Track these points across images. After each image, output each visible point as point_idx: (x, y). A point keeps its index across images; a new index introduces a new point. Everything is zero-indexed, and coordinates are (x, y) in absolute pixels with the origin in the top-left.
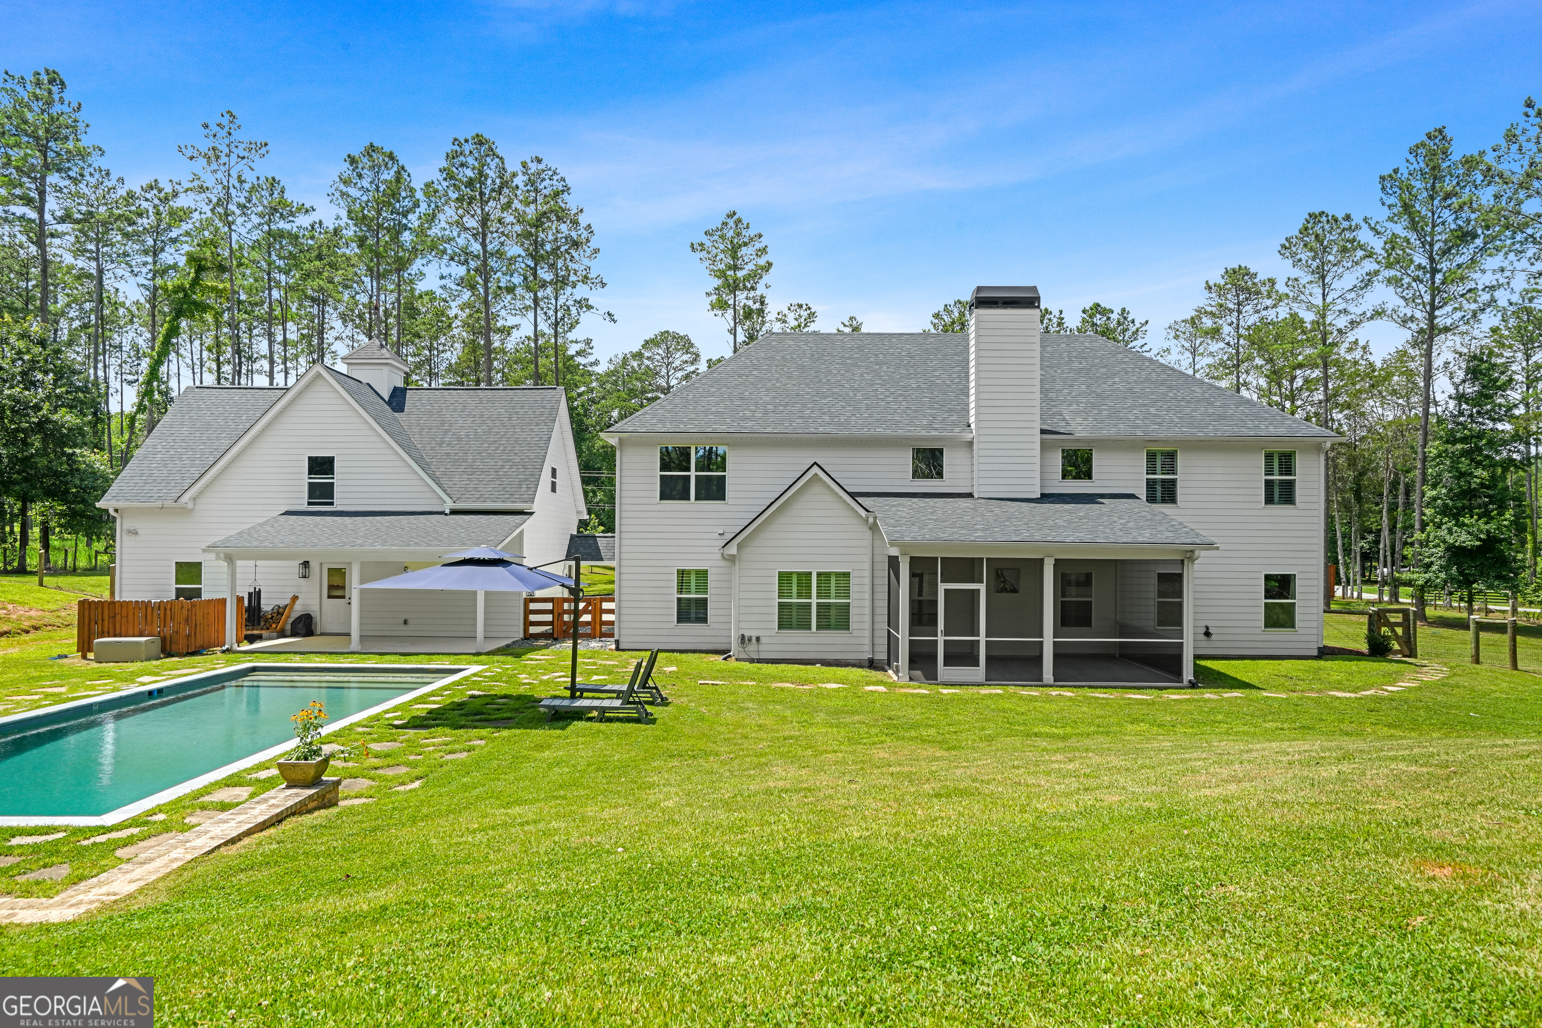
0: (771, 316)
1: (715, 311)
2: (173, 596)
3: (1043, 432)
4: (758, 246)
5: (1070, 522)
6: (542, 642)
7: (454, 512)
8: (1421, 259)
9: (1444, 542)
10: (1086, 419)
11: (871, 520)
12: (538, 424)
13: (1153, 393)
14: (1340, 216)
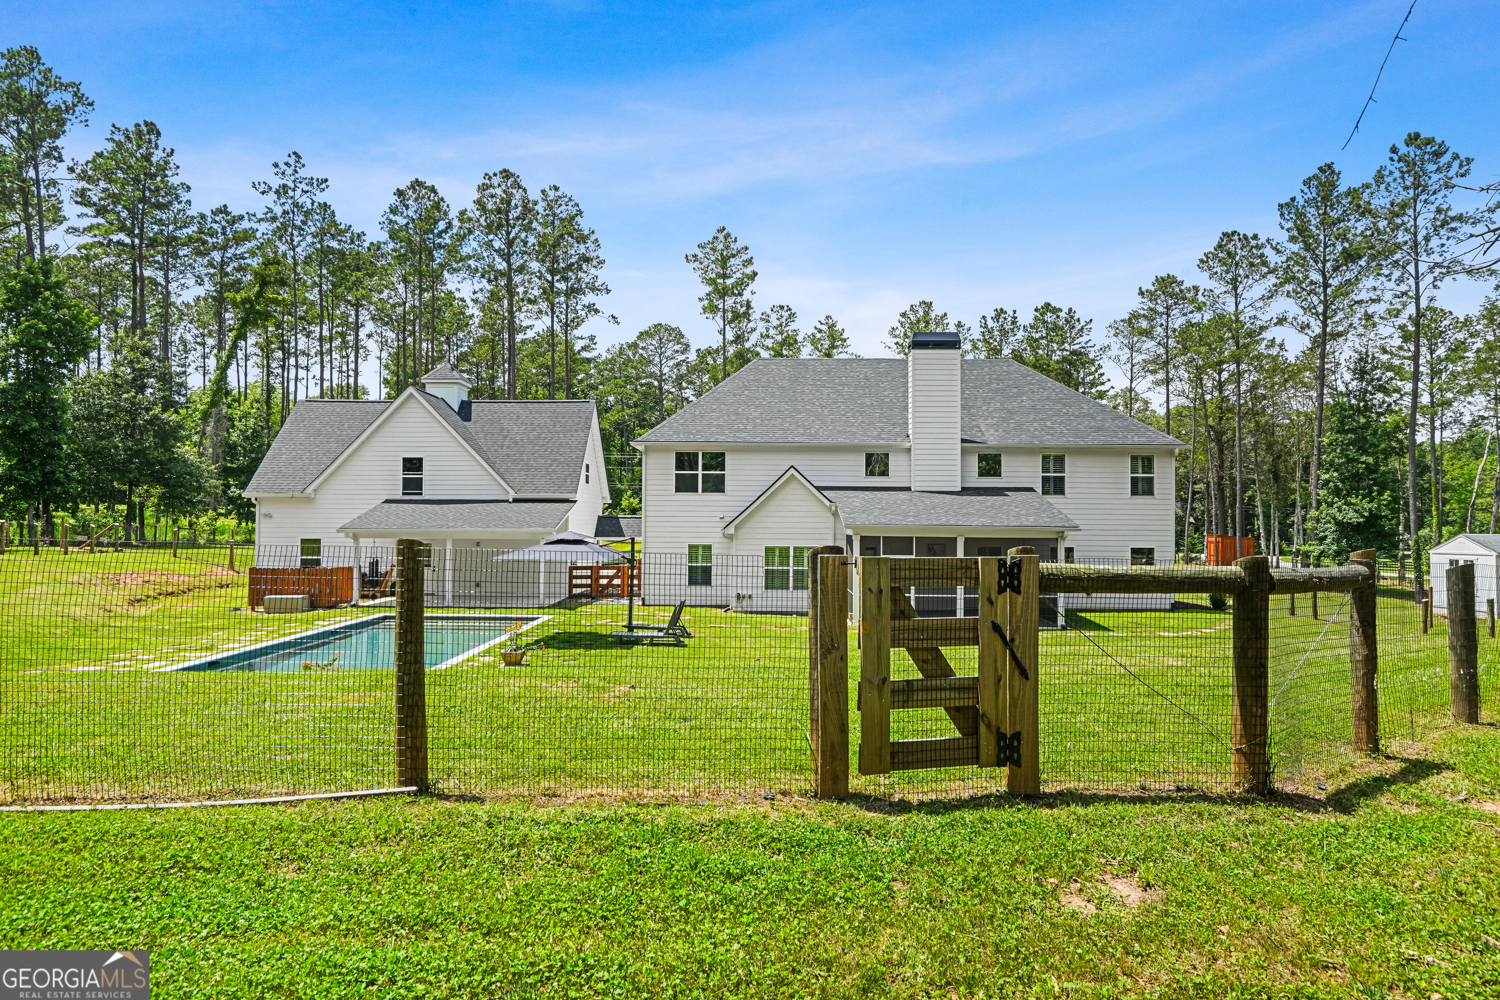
0: (756, 315)
1: (707, 315)
2: (298, 565)
3: (963, 441)
4: (744, 257)
5: (978, 510)
6: (584, 600)
7: (516, 501)
8: (1315, 276)
9: (1334, 518)
10: (997, 431)
11: (833, 508)
12: (576, 431)
13: (1050, 410)
14: (1250, 235)
